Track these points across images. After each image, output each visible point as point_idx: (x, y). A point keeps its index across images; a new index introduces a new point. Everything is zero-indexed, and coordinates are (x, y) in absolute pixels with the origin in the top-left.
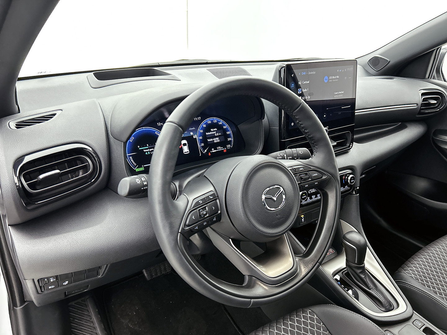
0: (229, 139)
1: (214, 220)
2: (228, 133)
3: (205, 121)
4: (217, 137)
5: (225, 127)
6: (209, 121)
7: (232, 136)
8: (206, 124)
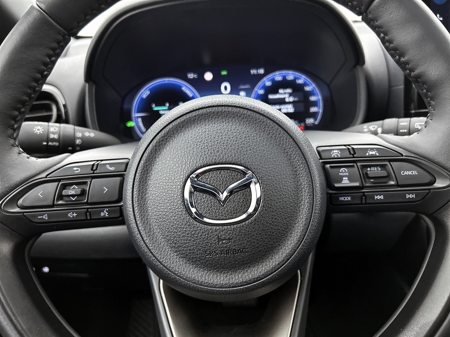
0: (313, 109)
1: (102, 214)
2: (313, 98)
3: (270, 76)
4: (289, 103)
5: (307, 89)
6: (278, 76)
7: (321, 104)
8: (273, 81)
